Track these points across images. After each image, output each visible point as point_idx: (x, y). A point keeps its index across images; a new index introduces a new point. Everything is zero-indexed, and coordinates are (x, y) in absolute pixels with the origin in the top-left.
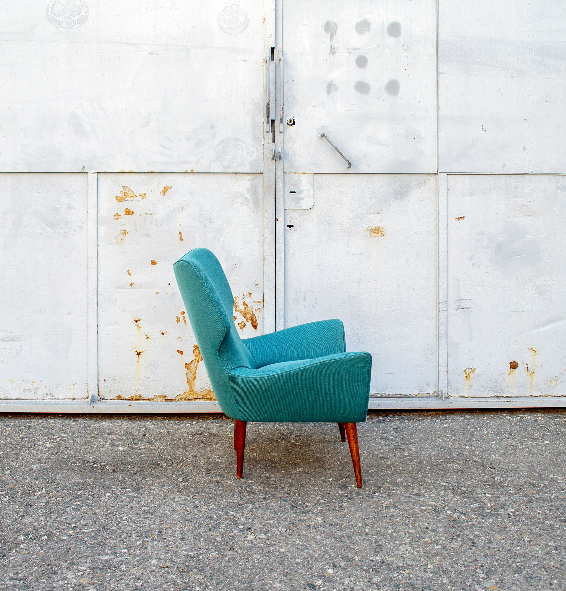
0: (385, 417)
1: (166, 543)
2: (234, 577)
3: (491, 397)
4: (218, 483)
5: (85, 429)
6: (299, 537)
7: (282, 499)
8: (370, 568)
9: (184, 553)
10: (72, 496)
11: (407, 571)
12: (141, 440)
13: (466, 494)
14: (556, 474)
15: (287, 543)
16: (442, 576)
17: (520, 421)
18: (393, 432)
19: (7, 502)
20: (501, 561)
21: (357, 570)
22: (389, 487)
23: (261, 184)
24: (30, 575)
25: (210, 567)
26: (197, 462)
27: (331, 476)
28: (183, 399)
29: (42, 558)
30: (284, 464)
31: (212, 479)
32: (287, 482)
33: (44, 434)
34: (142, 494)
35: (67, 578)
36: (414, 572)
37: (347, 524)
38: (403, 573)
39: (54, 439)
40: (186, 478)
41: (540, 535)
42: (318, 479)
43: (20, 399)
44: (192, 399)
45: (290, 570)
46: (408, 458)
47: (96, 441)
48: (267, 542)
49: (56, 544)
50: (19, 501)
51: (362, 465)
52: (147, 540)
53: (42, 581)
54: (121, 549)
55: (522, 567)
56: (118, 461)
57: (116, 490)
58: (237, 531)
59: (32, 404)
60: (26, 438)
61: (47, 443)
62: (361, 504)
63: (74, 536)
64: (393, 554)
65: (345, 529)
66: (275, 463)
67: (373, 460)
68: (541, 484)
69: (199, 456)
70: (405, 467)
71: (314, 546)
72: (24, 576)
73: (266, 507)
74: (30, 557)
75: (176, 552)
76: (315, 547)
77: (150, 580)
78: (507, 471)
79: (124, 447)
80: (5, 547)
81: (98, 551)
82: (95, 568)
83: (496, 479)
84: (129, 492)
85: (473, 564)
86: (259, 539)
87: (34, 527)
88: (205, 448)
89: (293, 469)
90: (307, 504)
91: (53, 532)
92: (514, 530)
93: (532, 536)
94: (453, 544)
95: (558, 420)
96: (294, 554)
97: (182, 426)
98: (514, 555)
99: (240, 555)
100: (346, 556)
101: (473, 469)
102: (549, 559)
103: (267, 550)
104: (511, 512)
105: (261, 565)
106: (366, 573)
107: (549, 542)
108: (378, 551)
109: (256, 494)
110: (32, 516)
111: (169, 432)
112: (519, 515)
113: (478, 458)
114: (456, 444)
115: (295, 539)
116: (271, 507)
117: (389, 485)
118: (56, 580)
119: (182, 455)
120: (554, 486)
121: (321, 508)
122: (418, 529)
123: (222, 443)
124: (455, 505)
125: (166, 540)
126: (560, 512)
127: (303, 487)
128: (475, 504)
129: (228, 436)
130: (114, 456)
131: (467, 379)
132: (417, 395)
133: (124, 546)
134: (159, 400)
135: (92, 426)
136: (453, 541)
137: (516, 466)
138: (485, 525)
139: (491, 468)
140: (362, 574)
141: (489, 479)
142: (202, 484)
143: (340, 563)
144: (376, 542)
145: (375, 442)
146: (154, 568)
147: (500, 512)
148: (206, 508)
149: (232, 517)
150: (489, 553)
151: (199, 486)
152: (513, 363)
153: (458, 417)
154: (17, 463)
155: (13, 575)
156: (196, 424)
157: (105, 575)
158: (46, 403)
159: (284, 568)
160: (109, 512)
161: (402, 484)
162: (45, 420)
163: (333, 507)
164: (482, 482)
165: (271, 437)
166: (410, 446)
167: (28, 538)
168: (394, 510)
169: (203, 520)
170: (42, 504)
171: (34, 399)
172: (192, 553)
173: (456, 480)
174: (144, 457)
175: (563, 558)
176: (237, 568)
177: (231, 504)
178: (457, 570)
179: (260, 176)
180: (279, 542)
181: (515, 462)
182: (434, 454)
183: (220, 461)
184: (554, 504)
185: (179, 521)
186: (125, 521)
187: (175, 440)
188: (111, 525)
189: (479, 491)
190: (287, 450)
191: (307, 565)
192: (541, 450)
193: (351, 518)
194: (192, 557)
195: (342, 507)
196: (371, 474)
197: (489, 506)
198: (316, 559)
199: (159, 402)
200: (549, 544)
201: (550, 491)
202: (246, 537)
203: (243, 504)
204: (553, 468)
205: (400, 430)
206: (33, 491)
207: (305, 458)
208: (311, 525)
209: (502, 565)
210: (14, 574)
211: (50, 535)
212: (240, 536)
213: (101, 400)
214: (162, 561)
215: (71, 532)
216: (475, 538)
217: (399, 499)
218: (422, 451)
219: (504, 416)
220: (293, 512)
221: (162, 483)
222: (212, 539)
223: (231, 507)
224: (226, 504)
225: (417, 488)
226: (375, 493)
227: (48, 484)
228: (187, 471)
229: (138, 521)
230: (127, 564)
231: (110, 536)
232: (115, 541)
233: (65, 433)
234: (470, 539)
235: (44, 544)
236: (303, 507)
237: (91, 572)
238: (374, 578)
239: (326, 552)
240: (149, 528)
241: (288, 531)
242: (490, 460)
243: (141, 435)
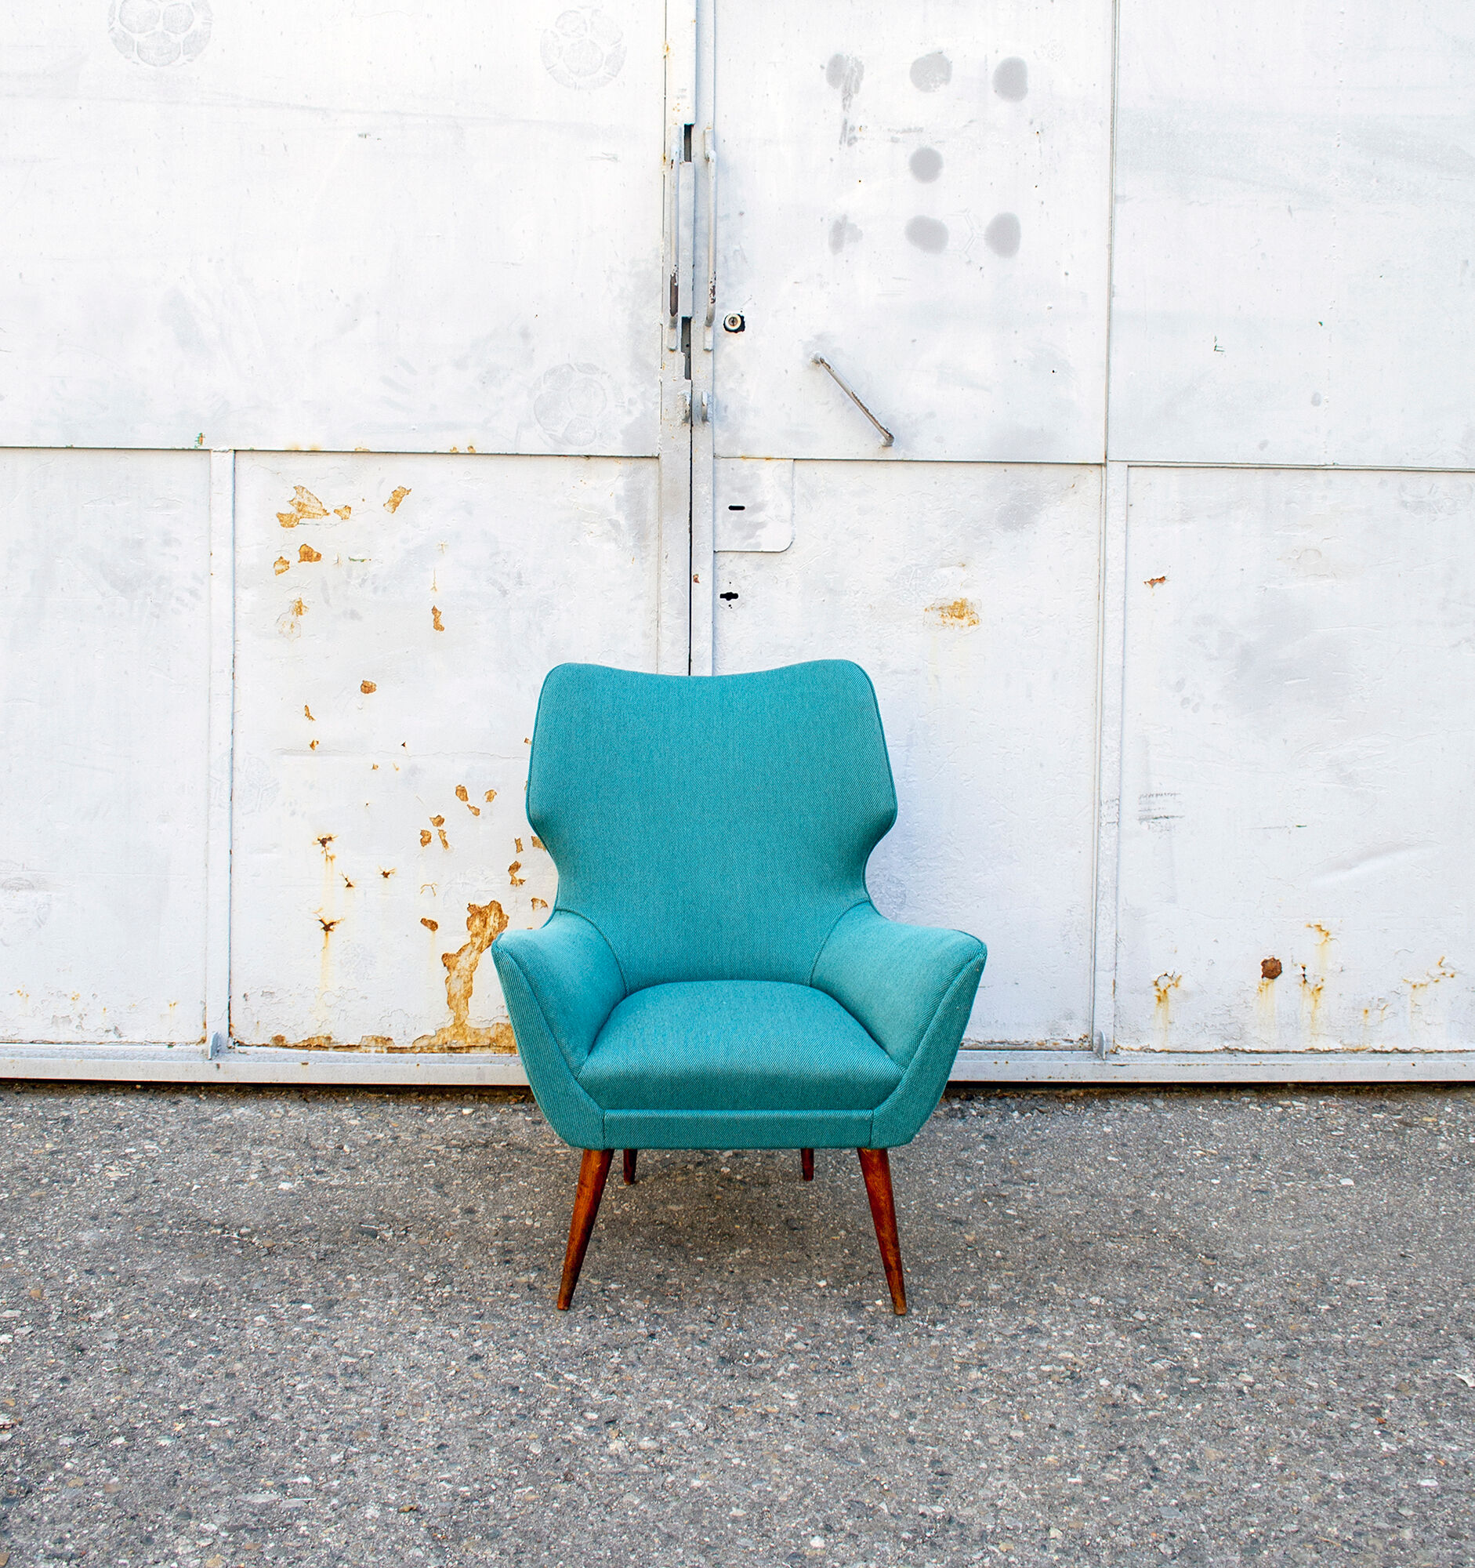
0: (967, 1103)
1: (398, 1461)
2: (576, 1554)
3: (1216, 1051)
4: (531, 1290)
5: (199, 1127)
6: (739, 1448)
7: (697, 1339)
8: (918, 1536)
9: (445, 1488)
10: (178, 1322)
11: (1002, 1546)
12: (331, 1163)
13: (1145, 1331)
14: (1364, 1277)
15: (708, 1464)
16: (1081, 1560)
17: (1281, 1119)
18: (983, 1147)
19: (27, 1338)
20: (1214, 1521)
21: (884, 1541)
22: (970, 1306)
23: (653, 485)
24: (91, 1546)
25: (514, 1528)
26: (477, 1226)
27: (825, 1274)
28: (436, 1048)
29: (117, 1499)
30: (701, 1237)
31: (517, 1279)
32: (710, 1290)
33: (101, 1141)
34: (339, 1319)
35: (177, 1555)
36: (1018, 1550)
37: (862, 1411)
38: (994, 1552)
39: (126, 1155)
40: (445, 1273)
41: (1308, 1451)
42: (790, 1283)
43: (44, 1042)
44: (462, 1048)
45: (717, 1537)
46: (1016, 1222)
47: (226, 1162)
48: (657, 1459)
49: (147, 1460)
50: (55, 1337)
51: (902, 1242)
52: (355, 1450)
53: (121, 1561)
54: (295, 1474)
55: (1261, 1539)
56: (280, 1222)
57: (277, 1306)
58: (581, 1429)
59: (73, 1057)
60: (60, 1152)
61: (110, 1167)
62: (898, 1356)
63: (188, 1438)
64: (972, 1499)
65: (855, 1427)
66: (678, 1232)
67: (931, 1229)
68: (1323, 1302)
69: (481, 1209)
70: (1009, 1248)
71: (778, 1472)
72: (78, 1549)
73: (655, 1360)
74: (88, 1496)
75: (423, 1485)
76: (780, 1476)
77: (366, 1561)
78: (1243, 1266)
79: (293, 1181)
80: (29, 1468)
81: (244, 1480)
82: (239, 1528)
83: (1216, 1289)
84: (307, 1311)
85: (1151, 1529)
86: (639, 1450)
87: (93, 1410)
88: (496, 1187)
89: (725, 1251)
90: (761, 1352)
91: (137, 1425)
92: (1248, 1436)
93: (1287, 1453)
94: (1109, 1472)
95: (1382, 1116)
96: (727, 1495)
97: (433, 1120)
98: (1245, 1506)
99: (590, 1495)
100: (858, 1502)
101: (1164, 1257)
102: (1328, 1516)
103: (659, 1481)
104: (1246, 1383)
105: (644, 1523)
106: (908, 1548)
107: (1332, 1470)
108: (938, 1490)
109: (630, 1322)
110: (86, 1381)
111: (397, 1138)
112: (1264, 1391)
113: (1178, 1226)
114: (1129, 1184)
115: (730, 1452)
116: (668, 1361)
117: (970, 1302)
118: (150, 1560)
119: (432, 1208)
120: (1355, 1311)
121: (797, 1366)
122: (1032, 1427)
123: (540, 1172)
124: (1119, 1361)
125: (397, 1452)
126: (1366, 1386)
127: (749, 1303)
128: (1164, 1358)
129: (558, 1151)
130: (269, 1207)
131: (1162, 1004)
132: (1043, 1045)
133: (303, 1467)
134: (373, 1050)
135: (214, 1119)
136: (1110, 1464)
137: (1264, 1251)
138: (1185, 1421)
139: (1207, 1257)
140: (898, 1551)
141: (1200, 1289)
142: (491, 1293)
143: (843, 1520)
144: (935, 1462)
145: (940, 1175)
146: (373, 1528)
147: (1219, 1384)
148: (502, 1360)
149: (568, 1389)
150: (1188, 1497)
151: (484, 1297)
152: (1269, 963)
153: (1137, 1105)
154: (42, 1224)
155: (52, 1546)
156: (471, 1114)
157: (262, 1547)
158: (104, 1054)
159: (700, 1534)
160: (264, 1369)
161: (1000, 1300)
162: (102, 1099)
163: (826, 1364)
164: (1182, 1297)
165: (668, 1156)
166: (1021, 1188)
167: (82, 1443)
168: (979, 1374)
169: (495, 1395)
170: (107, 1346)
171: (78, 1043)
172: (466, 1488)
173: (1123, 1290)
174: (339, 1209)
175: (1364, 1515)
176: (583, 1530)
177: (566, 1350)
178: (1114, 1545)
179: (651, 465)
180: (687, 1460)
181: (1262, 1240)
182: (1077, 1212)
183: (537, 1225)
184: (1353, 1361)
185: (430, 1398)
186: (302, 1395)
187: (413, 1163)
188: (271, 1407)
189: (1175, 1322)
190: (710, 1195)
191: (760, 1525)
192: (1331, 1204)
193: (872, 1395)
194: (467, 1500)
195: (850, 1363)
196: (926, 1270)
197: (1196, 1365)
198: (783, 1507)
199: (373, 1054)
200: (1332, 1474)
201: (1344, 1326)
202: (606, 1444)
203: (597, 1351)
204: (1358, 1257)
205: (999, 1140)
206: (86, 1309)
207: (756, 1218)
208: (771, 1413)
209: (1217, 1533)
210: (55, 1543)
211: (131, 1434)
212: (588, 1442)
213: (238, 1048)
214: (391, 1509)
215: (179, 1427)
216: (1158, 1456)
217: (993, 1342)
218: (1048, 1203)
219: (1244, 1103)
220: (725, 1376)
221: (383, 1287)
222: (518, 1449)
223: (566, 1360)
224: (554, 1350)
225: (1034, 1312)
226: (935, 1325)
227: (120, 1288)
228: (449, 1253)
229: (332, 1397)
230: (311, 1517)
231: (269, 1437)
232: (280, 1453)
233: (151, 1139)
234: (1148, 1457)
235: (119, 1458)
236: (751, 1362)
237: (230, 1539)
238: (927, 1564)
239: (806, 1489)
240: (357, 1417)
241: (711, 1430)
242: (1204, 1231)
243: (331, 1145)
